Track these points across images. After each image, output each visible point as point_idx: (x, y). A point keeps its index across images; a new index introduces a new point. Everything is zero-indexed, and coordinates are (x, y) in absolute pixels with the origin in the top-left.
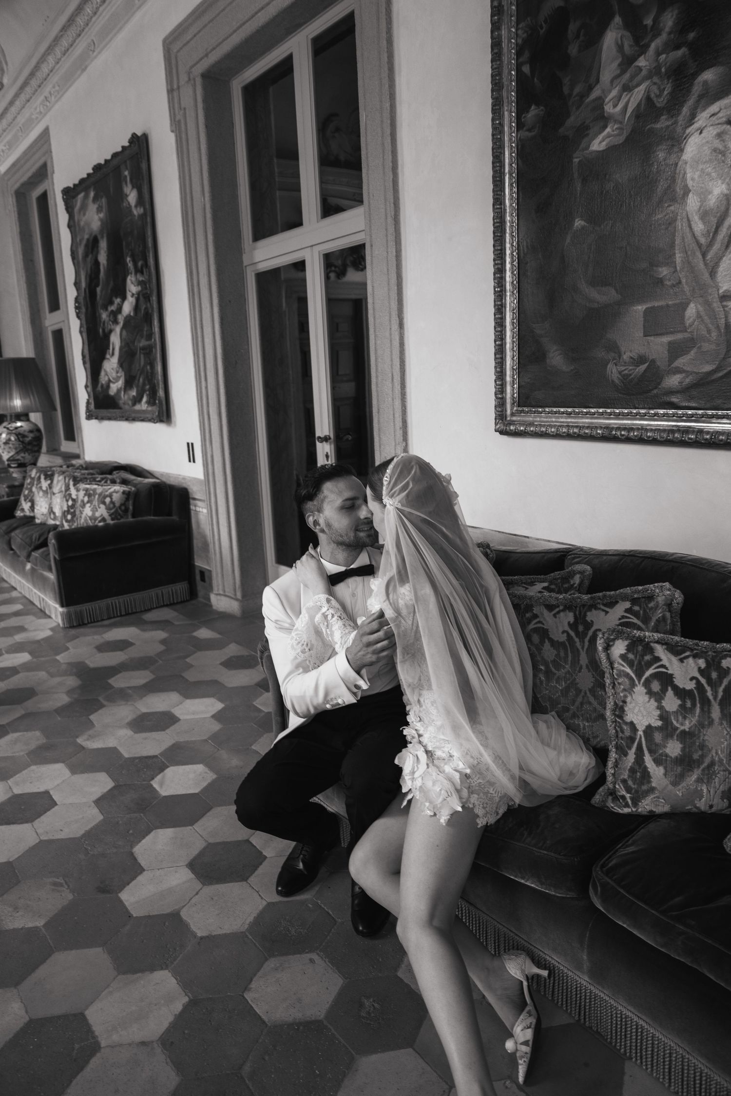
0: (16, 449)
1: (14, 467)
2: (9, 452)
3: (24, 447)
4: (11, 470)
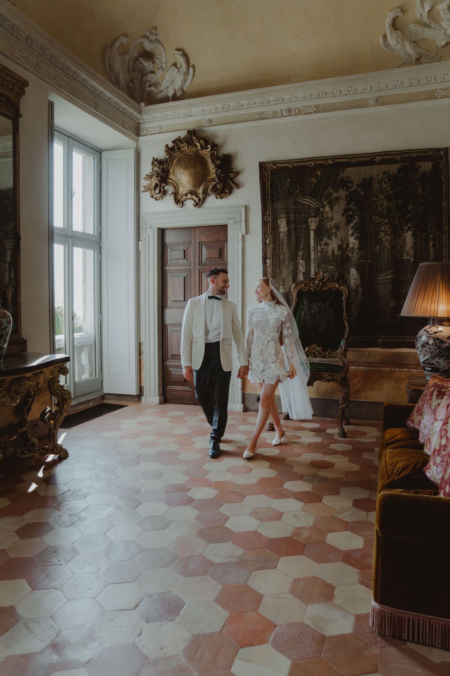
0: (432, 353)
1: (428, 371)
2: (425, 355)
3: (440, 353)
4: (426, 372)
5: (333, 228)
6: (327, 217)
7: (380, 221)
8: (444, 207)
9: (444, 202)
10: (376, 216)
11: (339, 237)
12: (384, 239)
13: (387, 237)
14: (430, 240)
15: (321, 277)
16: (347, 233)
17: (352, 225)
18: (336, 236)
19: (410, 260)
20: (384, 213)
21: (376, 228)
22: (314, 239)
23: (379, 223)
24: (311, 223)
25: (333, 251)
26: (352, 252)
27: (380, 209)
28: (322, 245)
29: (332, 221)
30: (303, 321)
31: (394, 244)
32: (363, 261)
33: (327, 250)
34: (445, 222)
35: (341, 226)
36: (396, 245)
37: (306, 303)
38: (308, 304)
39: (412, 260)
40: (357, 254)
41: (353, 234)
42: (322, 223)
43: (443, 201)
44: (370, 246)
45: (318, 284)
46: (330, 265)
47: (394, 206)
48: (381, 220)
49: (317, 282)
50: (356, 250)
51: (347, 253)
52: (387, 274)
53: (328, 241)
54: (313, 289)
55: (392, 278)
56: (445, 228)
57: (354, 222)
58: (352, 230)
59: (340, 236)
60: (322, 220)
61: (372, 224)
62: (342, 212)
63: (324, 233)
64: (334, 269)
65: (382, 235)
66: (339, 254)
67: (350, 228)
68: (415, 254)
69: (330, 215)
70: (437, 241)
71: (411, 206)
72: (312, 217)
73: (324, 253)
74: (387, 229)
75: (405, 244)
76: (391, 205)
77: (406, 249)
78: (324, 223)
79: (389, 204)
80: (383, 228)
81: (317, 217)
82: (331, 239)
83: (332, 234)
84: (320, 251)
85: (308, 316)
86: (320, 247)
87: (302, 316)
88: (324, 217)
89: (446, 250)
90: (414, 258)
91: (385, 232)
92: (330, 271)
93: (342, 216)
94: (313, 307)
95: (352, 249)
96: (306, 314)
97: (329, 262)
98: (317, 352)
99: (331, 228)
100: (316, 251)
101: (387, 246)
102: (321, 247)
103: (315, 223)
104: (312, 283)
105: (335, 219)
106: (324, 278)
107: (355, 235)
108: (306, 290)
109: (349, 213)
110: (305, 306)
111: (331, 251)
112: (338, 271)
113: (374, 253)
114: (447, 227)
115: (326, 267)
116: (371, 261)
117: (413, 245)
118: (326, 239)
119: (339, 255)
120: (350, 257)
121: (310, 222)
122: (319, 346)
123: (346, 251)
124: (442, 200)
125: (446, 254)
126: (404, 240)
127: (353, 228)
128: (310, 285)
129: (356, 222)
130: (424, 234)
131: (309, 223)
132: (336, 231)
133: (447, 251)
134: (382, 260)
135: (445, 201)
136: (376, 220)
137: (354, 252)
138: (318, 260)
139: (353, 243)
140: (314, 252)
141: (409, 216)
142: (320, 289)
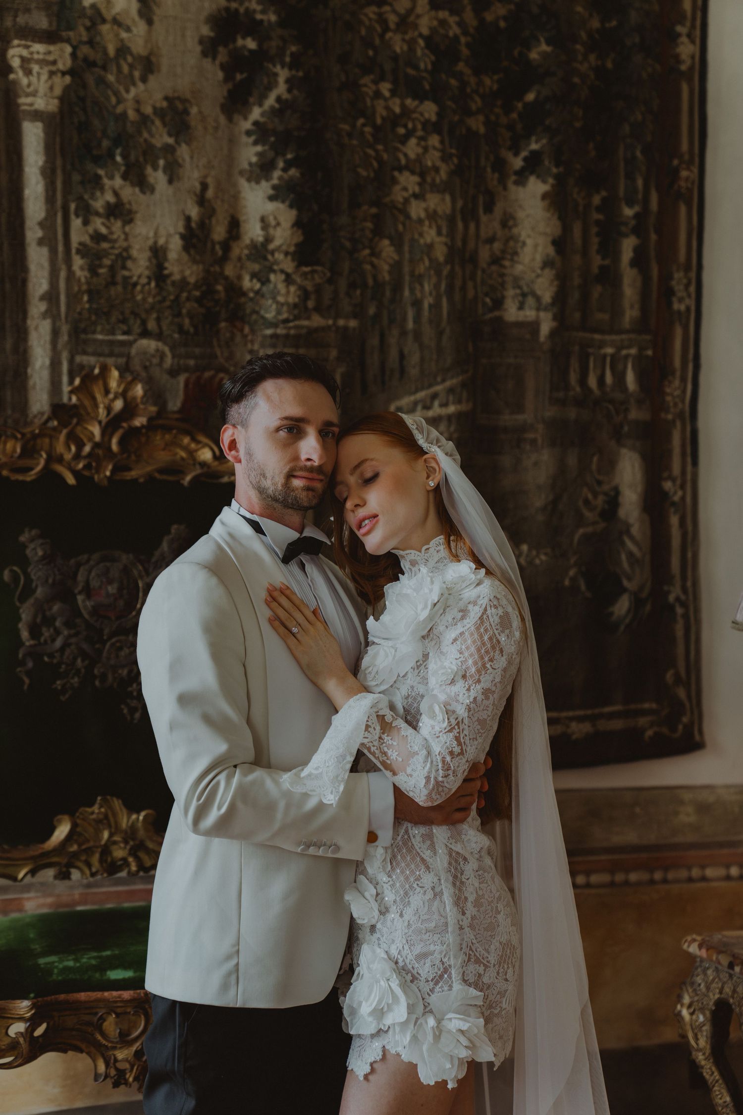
5: (158, 122)
6: (123, 50)
7: (397, 110)
8: (683, 67)
9: (684, 39)
10: (376, 82)
11: (192, 176)
12: (416, 210)
13: (433, 201)
14: (623, 229)
15: (119, 405)
16: (230, 160)
17: (256, 113)
18: (173, 173)
19: (534, 327)
20: (416, 67)
21: (380, 147)
22: (48, 173)
23: (394, 120)
24: (28, 72)
25: (158, 253)
26: (256, 267)
27: (399, 46)
28: (97, 214)
29: (152, 79)
30: (30, 664)
31: (465, 241)
32: (317, 321)
33: (122, 243)
34: (685, 147)
35: (200, 112)
36: (471, 245)
37: (36, 551)
38: (48, 559)
39: (545, 328)
40: (289, 280)
41: (264, 169)
42: (90, 80)
43: (679, 35)
44: (348, 244)
45: (103, 445)
46: (145, 333)
47: (465, 33)
48: (403, 106)
49: (96, 430)
50: (279, 256)
51: (229, 270)
52: (434, 396)
53: (129, 193)
54: (76, 474)
55: (459, 416)
56: (684, 173)
57: (271, 101)
58: (255, 143)
59: (196, 175)
60: (90, 64)
61: (361, 121)
62: (206, 31)
63: (105, 143)
64: (162, 356)
65: (405, 189)
66: (192, 273)
67: (248, 133)
68: (560, 299)
69: (140, 42)
70: (653, 237)
71: (545, 47)
72: (30, 34)
73: (107, 262)
74: (432, 158)
75: (511, 243)
76: (455, 30)
77: (519, 268)
78: (101, 81)
79: (443, 23)
80: (412, 148)
81: (61, 40)
82: (143, 184)
83: (150, 154)
84: (83, 251)
85: (58, 632)
86: (86, 223)
87: (25, 634)
88: (105, 52)
89: (687, 286)
90: (555, 318)
91: (422, 175)
92: (146, 368)
93: (205, 54)
94: (81, 578)
95: (260, 251)
96: (49, 621)
97: (135, 314)
98: (126, 842)
99: (144, 120)
100: (61, 248)
101: (430, 246)
102: (90, 229)
103: (52, 74)
104: (62, 437)
105: (164, 69)
106: (130, 410)
107: (277, 174)
108: (30, 477)
109: (240, 42)
110: (36, 573)
111: (148, 254)
112: (186, 369)
113: (370, 282)
114: (696, 170)
115: (122, 343)
116: (353, 323)
117: (551, 250)
118: (118, 182)
119: (192, 280)
120: (244, 294)
121: (16, 63)
122: (133, 808)
123: (225, 258)
124: (679, 29)
125: (687, 301)
126: (508, 221)
127: (261, 132)
128: (51, 446)
129: (279, 99)
130: (596, 200)
131: (10, 69)
132: (170, 141)
133: (692, 289)
134: (404, 319)
135: (689, 36)
136: (381, 102)
137: (272, 271)
138: (73, 299)
139: (263, 220)
140: (45, 251)
141: (530, 97)
142: (112, 472)
